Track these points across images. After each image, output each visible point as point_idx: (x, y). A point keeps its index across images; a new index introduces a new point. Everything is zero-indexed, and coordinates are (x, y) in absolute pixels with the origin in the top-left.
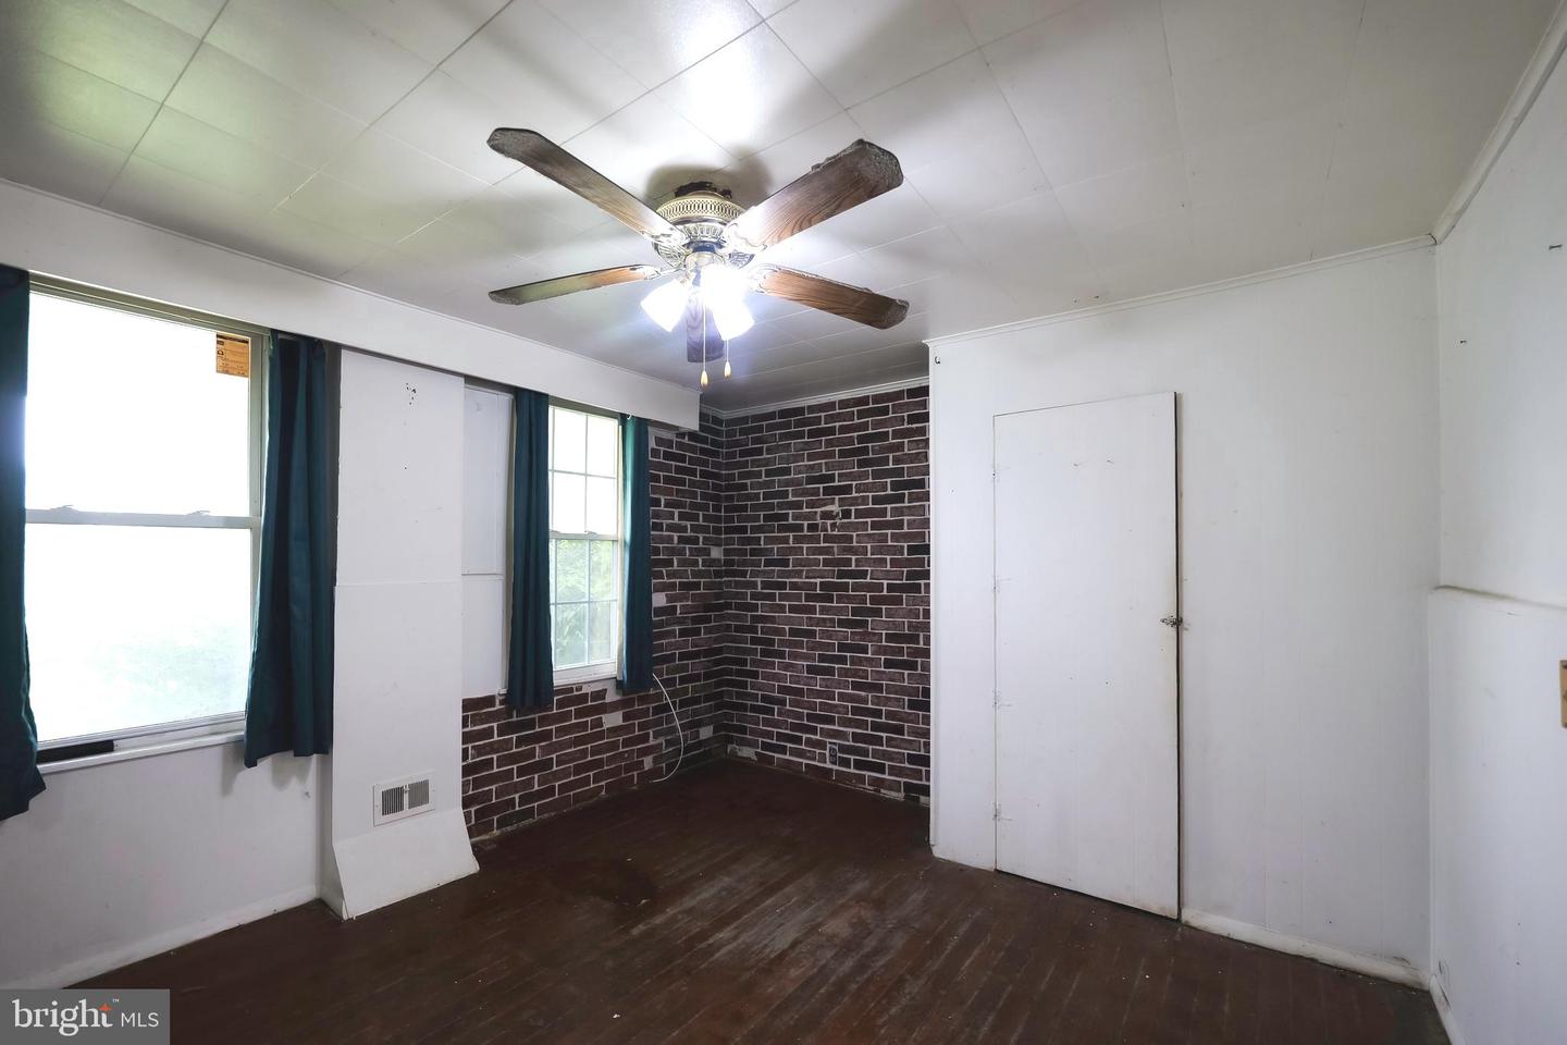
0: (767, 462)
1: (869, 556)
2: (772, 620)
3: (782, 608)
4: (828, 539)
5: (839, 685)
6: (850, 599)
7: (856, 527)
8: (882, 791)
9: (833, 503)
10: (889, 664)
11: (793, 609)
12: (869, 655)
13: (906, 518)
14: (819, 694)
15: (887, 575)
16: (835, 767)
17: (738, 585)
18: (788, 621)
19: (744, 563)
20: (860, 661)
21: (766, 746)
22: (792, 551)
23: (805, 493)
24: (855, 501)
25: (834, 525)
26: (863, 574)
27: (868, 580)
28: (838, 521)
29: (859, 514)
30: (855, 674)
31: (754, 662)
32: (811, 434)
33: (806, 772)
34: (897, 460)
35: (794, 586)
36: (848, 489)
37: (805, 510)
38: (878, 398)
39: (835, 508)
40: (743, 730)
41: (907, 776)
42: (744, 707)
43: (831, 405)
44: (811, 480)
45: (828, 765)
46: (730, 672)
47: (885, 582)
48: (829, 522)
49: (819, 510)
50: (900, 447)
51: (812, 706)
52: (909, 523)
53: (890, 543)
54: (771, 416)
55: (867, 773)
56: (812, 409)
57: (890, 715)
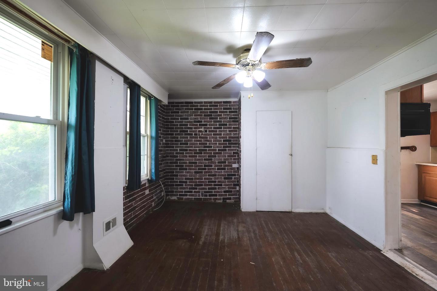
0: (181, 116)
1: (212, 142)
2: (183, 160)
3: (186, 156)
4: (200, 137)
5: (204, 175)
6: (207, 153)
7: (209, 135)
8: (217, 201)
9: (202, 128)
10: (218, 169)
11: (189, 156)
12: (213, 167)
13: (222, 133)
14: (198, 179)
15: (218, 147)
16: (203, 197)
17: (171, 150)
18: (188, 160)
19: (173, 144)
20: (210, 169)
21: (180, 195)
22: (189, 141)
23: (193, 125)
24: (208, 128)
25: (202, 134)
26: (211, 147)
27: (213, 148)
28: (203, 133)
29: (209, 131)
30: (209, 172)
31: (177, 172)
32: (195, 109)
33: (194, 200)
34: (220, 119)
35: (190, 150)
36: (206, 125)
37: (193, 130)
38: (215, 102)
39: (202, 129)
40: (173, 192)
41: (223, 196)
42: (173, 185)
43: (202, 102)
44: (195, 122)
45: (201, 197)
46: (168, 176)
47: (217, 149)
48: (201, 133)
49: (198, 130)
50: (221, 115)
51: (196, 182)
52: (223, 134)
53: (218, 139)
54: (182, 103)
55: (212, 197)
56: (195, 102)
57: (219, 182)
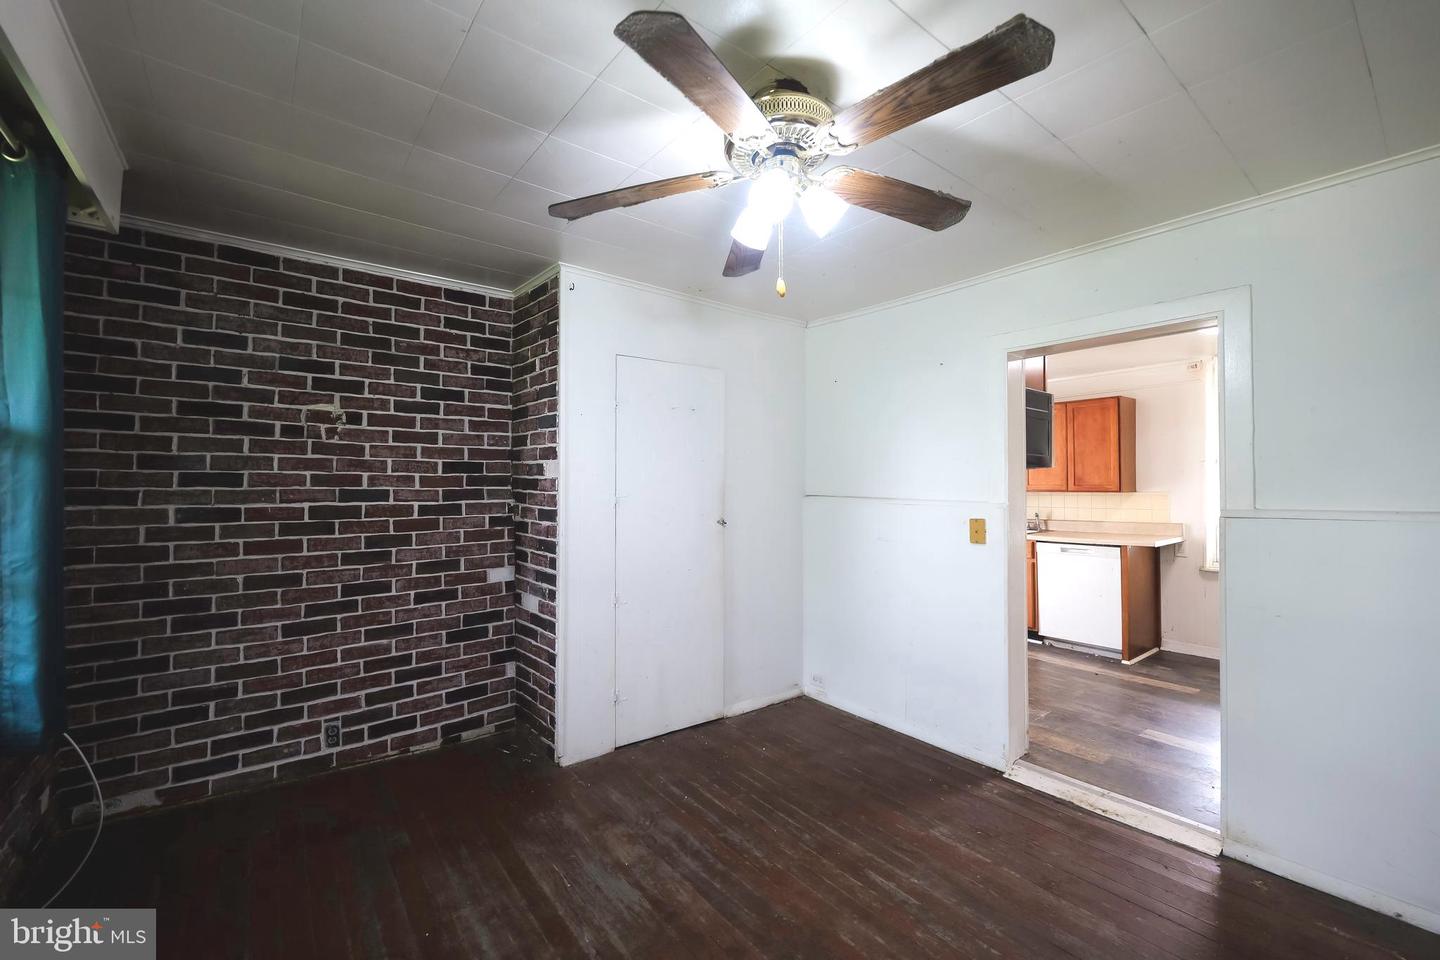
0: (189, 319)
1: (389, 472)
2: (207, 569)
3: (232, 550)
4: (317, 449)
5: (345, 639)
6: (363, 527)
7: (370, 436)
8: (412, 749)
9: (330, 401)
10: (419, 599)
11: (249, 549)
12: (394, 593)
13: (441, 432)
14: (307, 661)
15: (417, 496)
16: (335, 750)
18: (244, 566)
19: (127, 479)
20: (380, 603)
21: (180, 774)
22: (247, 462)
23: (275, 380)
24: (368, 404)
25: (331, 432)
26: (385, 495)
27: (391, 502)
28: (340, 427)
29: (372, 421)
30: (372, 619)
31: (156, 645)
32: (289, 299)
33: (280, 778)
34: (428, 364)
35: (253, 514)
36: (358, 387)
37: (276, 405)
38: (404, 285)
39: (334, 408)
41: (446, 718)
42: (131, 726)
43: (332, 272)
44: (285, 364)
45: (324, 751)
47: (416, 505)
48: (323, 427)
49: (304, 408)
50: (435, 351)
51: (295, 680)
52: (446, 439)
53: (419, 459)
54: (205, 248)
55: (388, 738)
56: (291, 264)
57: (422, 657)
